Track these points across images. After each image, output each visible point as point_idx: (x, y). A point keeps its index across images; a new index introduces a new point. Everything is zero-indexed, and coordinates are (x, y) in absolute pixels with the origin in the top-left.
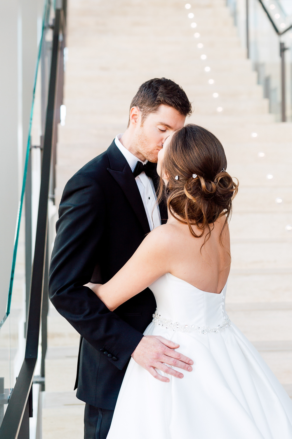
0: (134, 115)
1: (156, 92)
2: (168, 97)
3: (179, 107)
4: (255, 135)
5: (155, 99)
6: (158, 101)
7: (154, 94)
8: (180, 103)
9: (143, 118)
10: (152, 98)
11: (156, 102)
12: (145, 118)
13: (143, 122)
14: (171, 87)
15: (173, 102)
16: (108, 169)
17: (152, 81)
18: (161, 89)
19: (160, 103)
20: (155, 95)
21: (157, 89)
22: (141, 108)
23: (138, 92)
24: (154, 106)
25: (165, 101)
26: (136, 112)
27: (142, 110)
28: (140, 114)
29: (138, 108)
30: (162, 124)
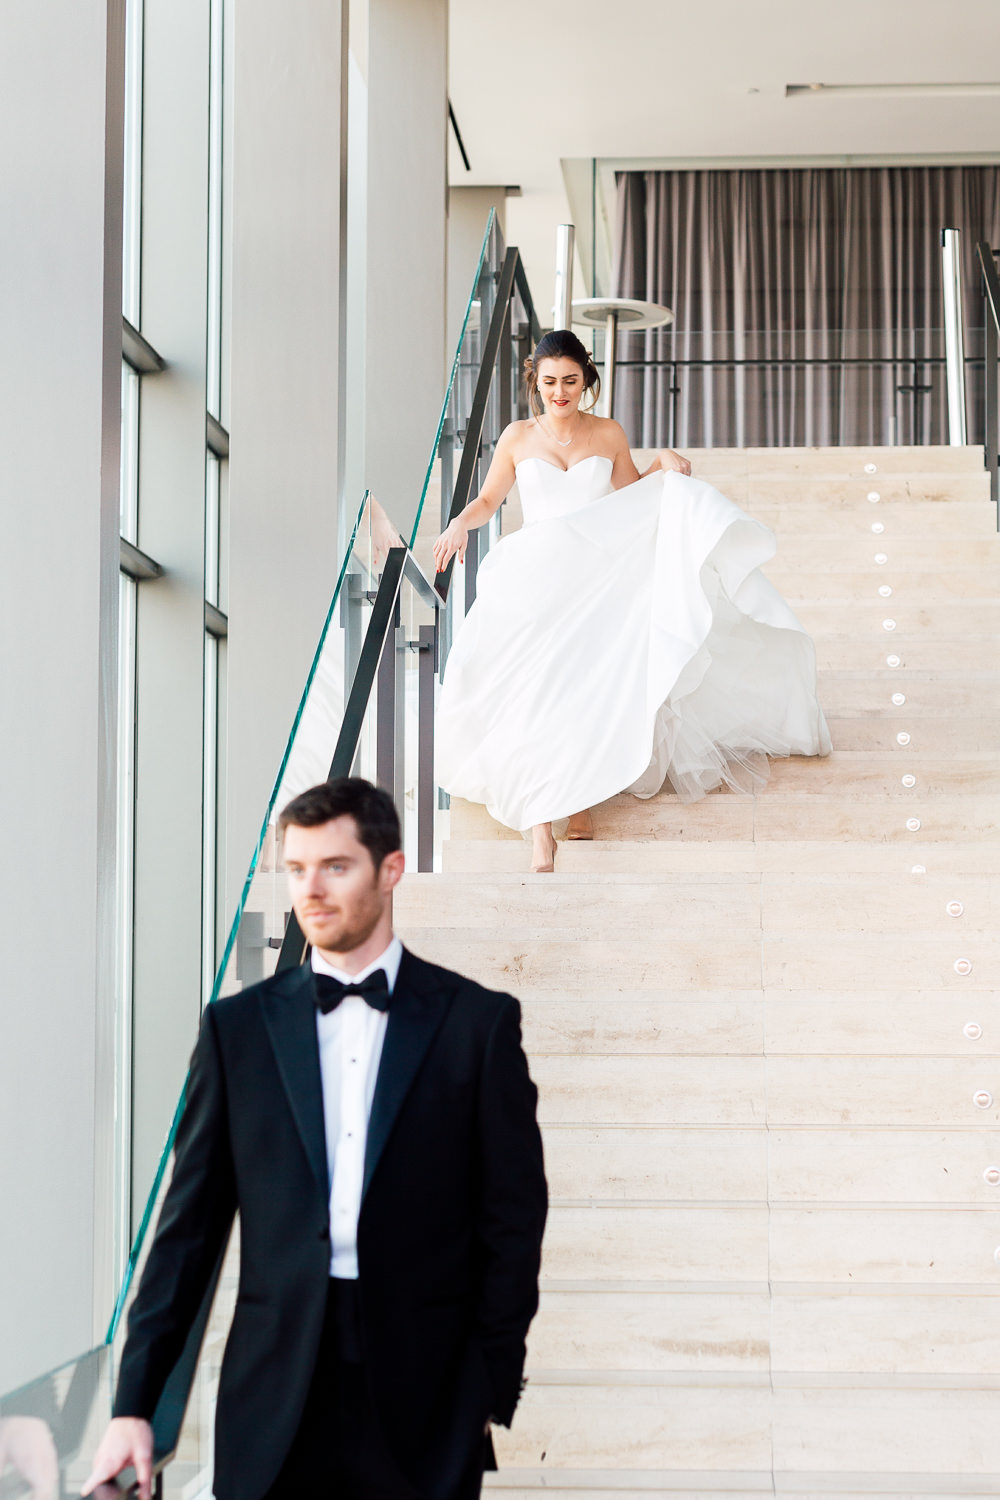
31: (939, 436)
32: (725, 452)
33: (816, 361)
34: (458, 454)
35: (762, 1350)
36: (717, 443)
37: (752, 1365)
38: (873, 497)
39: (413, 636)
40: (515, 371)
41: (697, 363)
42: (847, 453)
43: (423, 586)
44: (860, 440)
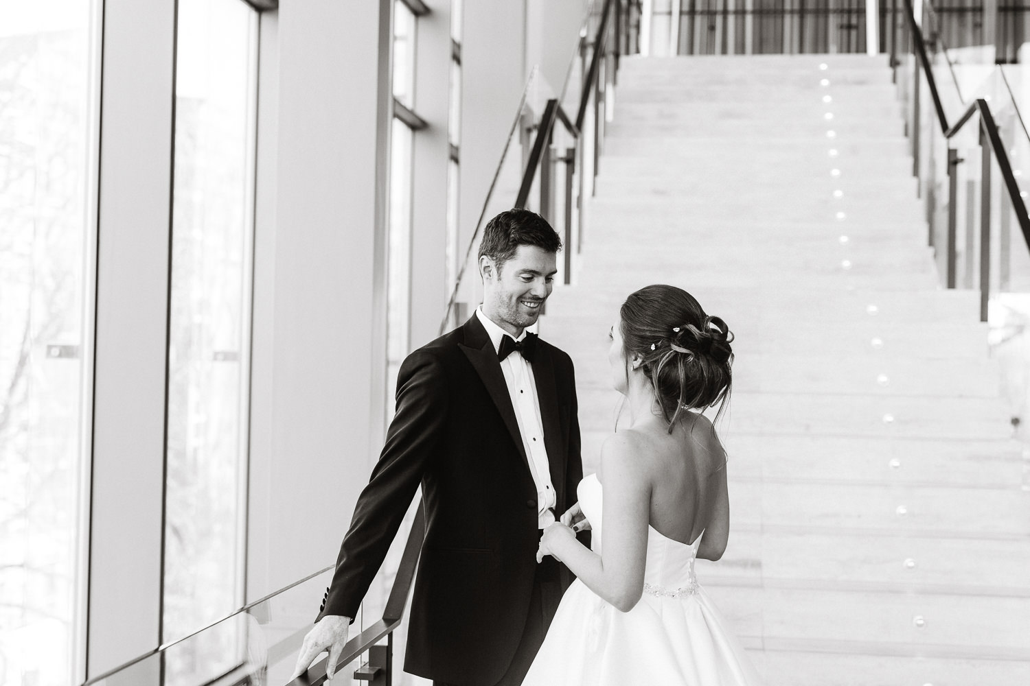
0: (485, 268)
1: (507, 230)
2: (525, 233)
3: (542, 242)
4: (873, 309)
5: (509, 240)
6: (512, 241)
7: (505, 234)
8: (543, 237)
9: (499, 269)
10: (504, 240)
11: (510, 244)
12: (501, 267)
13: (499, 275)
14: (526, 219)
15: (533, 238)
16: (459, 344)
17: (499, 217)
18: (513, 225)
19: (516, 243)
20: (507, 235)
21: (508, 226)
22: (492, 256)
23: (484, 237)
24: (509, 250)
25: (521, 238)
26: (487, 263)
27: (495, 258)
28: (492, 264)
29: (489, 257)
30: (525, 271)
31: (862, 48)
32: (740, 58)
33: (792, 12)
34: (589, 59)
35: (757, 565)
36: (737, 52)
37: (751, 574)
38: (825, 82)
39: (562, 153)
40: (623, 18)
41: (725, 12)
42: (809, 58)
43: (568, 125)
44: (815, 51)
